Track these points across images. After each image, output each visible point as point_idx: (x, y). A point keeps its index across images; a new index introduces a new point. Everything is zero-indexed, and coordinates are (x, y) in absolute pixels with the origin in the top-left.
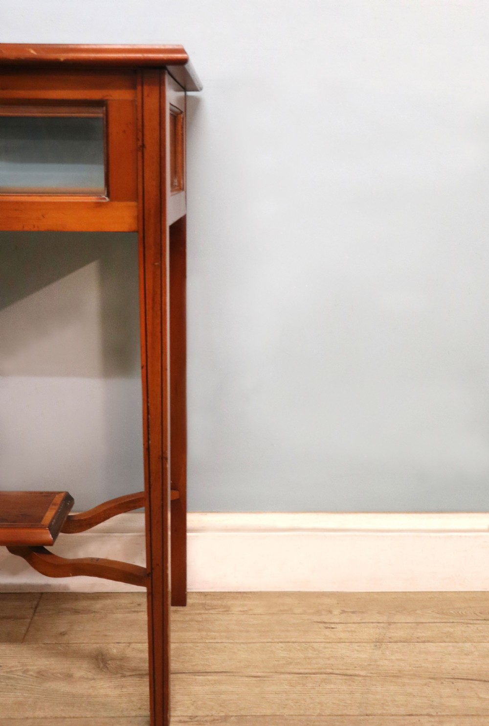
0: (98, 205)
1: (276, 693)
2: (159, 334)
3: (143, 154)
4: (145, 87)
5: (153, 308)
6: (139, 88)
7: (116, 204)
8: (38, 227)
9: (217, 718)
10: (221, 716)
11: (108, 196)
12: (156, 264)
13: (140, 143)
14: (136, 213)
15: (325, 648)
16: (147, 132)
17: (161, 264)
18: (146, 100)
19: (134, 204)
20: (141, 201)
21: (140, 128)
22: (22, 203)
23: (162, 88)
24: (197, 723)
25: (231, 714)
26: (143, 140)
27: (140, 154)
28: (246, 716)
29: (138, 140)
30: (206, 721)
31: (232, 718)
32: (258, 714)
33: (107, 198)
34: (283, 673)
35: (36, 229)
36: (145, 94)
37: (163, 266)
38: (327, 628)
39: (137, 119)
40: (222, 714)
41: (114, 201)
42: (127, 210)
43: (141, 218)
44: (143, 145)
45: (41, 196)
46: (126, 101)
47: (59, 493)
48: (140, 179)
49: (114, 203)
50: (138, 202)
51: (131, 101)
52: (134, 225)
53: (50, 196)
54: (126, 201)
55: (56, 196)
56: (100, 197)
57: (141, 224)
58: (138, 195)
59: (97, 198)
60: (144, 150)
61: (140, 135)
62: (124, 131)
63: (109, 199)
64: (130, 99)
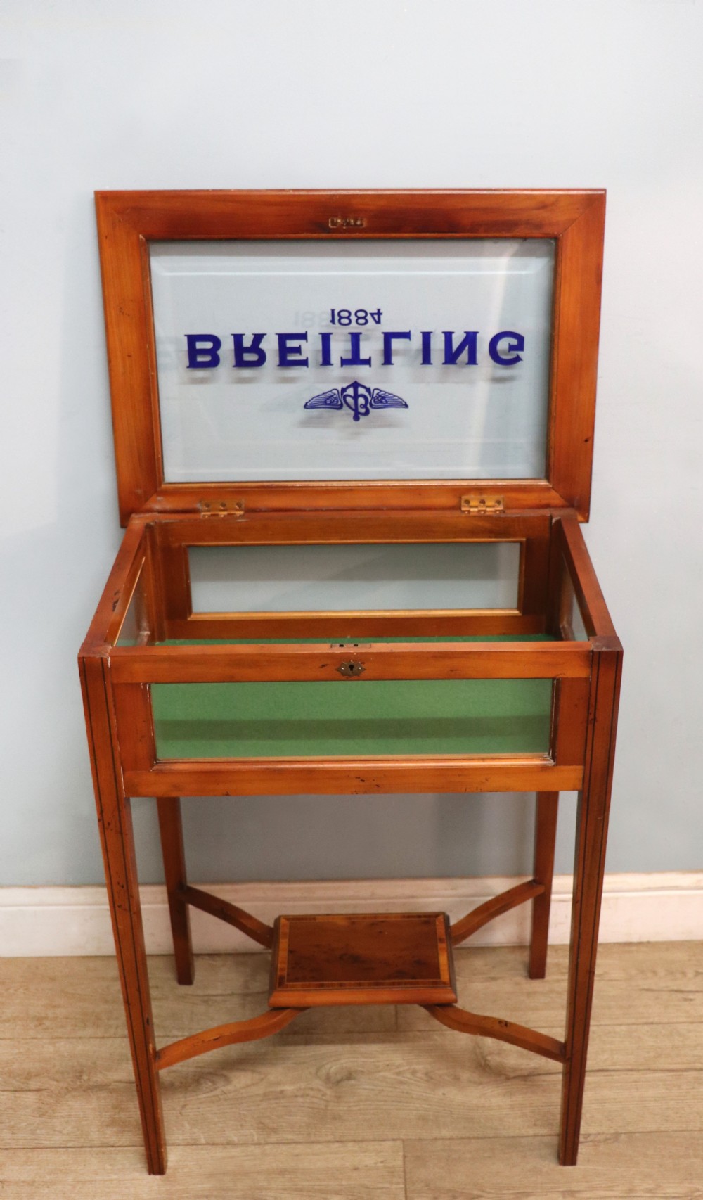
0: (544, 768)
1: (655, 1100)
2: (596, 876)
3: (594, 726)
4: (601, 667)
6: (595, 666)
7: (562, 767)
8: (481, 790)
9: (608, 1136)
10: (612, 1134)
11: (554, 758)
12: (599, 818)
13: (591, 717)
14: (581, 776)
15: (689, 1031)
17: (604, 819)
18: (602, 678)
19: (581, 767)
20: (588, 766)
21: (592, 701)
24: (591, 1144)
25: (620, 1131)
26: (595, 715)
27: (590, 727)
28: (635, 1133)
29: (589, 713)
30: (600, 1141)
31: (623, 1136)
32: (645, 1130)
33: (552, 760)
34: (655, 1071)
35: (479, 791)
38: (686, 1000)
39: (590, 695)
40: (612, 1131)
41: (560, 765)
42: (574, 772)
43: (587, 780)
44: (595, 718)
45: (483, 760)
46: (579, 679)
47: (436, 915)
48: (589, 748)
49: (559, 767)
50: (585, 766)
51: (586, 678)
52: (580, 786)
53: (493, 759)
54: (572, 765)
55: (500, 759)
56: (544, 759)
57: (586, 785)
58: (585, 760)
59: (541, 760)
60: (596, 724)
61: (592, 710)
62: (576, 705)
63: (554, 761)
64: (584, 677)
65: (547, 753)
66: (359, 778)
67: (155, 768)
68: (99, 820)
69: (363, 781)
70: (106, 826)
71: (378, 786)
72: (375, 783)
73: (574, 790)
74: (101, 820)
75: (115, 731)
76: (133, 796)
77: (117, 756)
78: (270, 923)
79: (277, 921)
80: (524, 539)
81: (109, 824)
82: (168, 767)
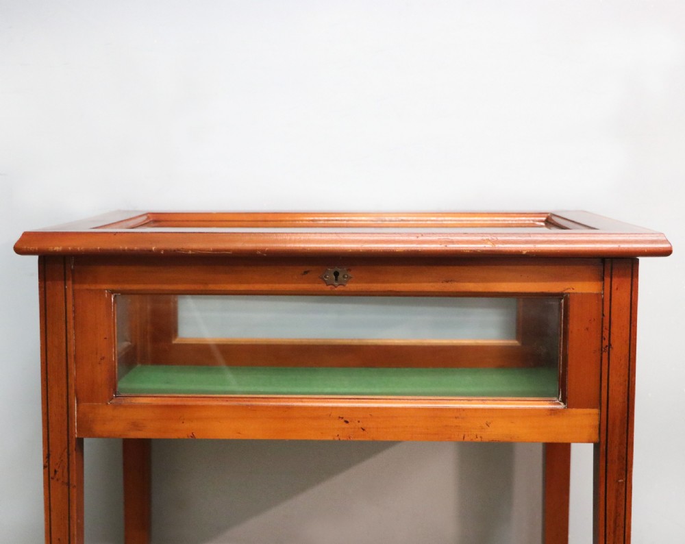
0: (553, 412)
3: (609, 355)
4: (615, 280)
5: (614, 532)
6: (607, 280)
7: (574, 411)
8: (481, 437)
11: (564, 400)
12: (620, 481)
13: (606, 343)
14: (597, 422)
16: (614, 329)
17: (626, 481)
18: (615, 294)
19: (596, 411)
20: (604, 409)
21: (606, 324)
22: (464, 410)
23: (634, 280)
26: (609, 340)
27: (605, 355)
29: (602, 338)
33: (562, 404)
35: (479, 439)
36: (614, 287)
37: (628, 483)
39: (603, 315)
41: (571, 407)
42: (587, 418)
43: (603, 428)
44: (610, 345)
46: (591, 294)
48: (604, 384)
49: (570, 410)
50: (601, 409)
51: (597, 294)
52: (595, 437)
54: (587, 408)
56: (553, 402)
57: (603, 435)
58: (600, 401)
59: (550, 404)
60: (612, 352)
61: (606, 334)
62: (587, 329)
63: (565, 404)
64: (595, 292)
65: (556, 397)
66: (342, 418)
67: (113, 401)
68: (45, 467)
69: (347, 422)
70: (52, 475)
71: (364, 430)
72: (360, 425)
73: (589, 442)
74: (47, 466)
75: (72, 349)
76: (86, 436)
77: (71, 382)
81: (55, 471)
82: (128, 400)
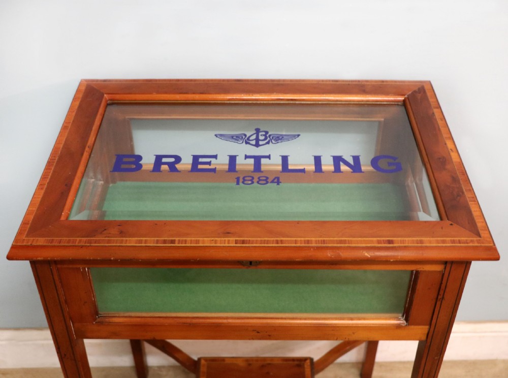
0: (398, 327)
3: (441, 303)
4: (454, 265)
6: (449, 265)
7: (412, 327)
8: (348, 339)
11: (407, 320)
12: (436, 358)
13: (440, 297)
14: (427, 332)
16: (447, 290)
17: (440, 358)
18: (453, 272)
19: (426, 327)
20: (433, 327)
26: (443, 295)
27: (439, 303)
29: (438, 294)
33: (405, 322)
39: (442, 283)
41: (411, 325)
42: (421, 330)
43: (430, 334)
44: (443, 298)
45: (352, 319)
47: (305, 359)
48: (435, 316)
50: (430, 327)
51: (440, 271)
52: (424, 338)
53: (359, 319)
54: (421, 325)
55: (364, 319)
56: (399, 320)
58: (431, 323)
59: (397, 320)
60: (443, 301)
61: (442, 292)
62: (429, 289)
63: (407, 322)
64: (439, 270)
65: (401, 315)
78: (195, 358)
79: (199, 359)
80: (383, 120)
